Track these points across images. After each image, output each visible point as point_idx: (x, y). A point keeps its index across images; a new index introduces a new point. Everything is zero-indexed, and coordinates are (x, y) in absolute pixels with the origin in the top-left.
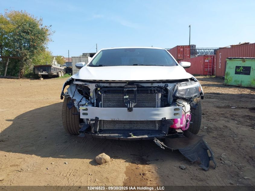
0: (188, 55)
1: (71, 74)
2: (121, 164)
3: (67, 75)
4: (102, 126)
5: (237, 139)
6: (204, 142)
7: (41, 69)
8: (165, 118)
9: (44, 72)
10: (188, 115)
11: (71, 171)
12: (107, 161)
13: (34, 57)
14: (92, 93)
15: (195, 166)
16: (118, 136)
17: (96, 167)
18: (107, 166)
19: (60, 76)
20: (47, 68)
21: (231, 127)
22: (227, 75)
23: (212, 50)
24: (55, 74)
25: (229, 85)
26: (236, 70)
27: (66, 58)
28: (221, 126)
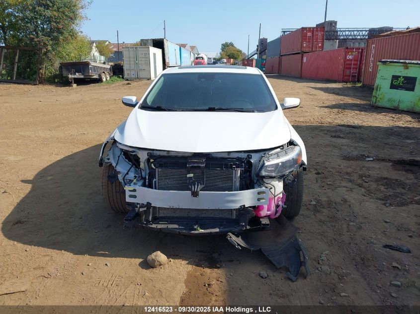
0: (320, 45)
1: (121, 76)
2: (181, 267)
3: (115, 78)
4: (158, 212)
5: (353, 225)
6: (296, 240)
7: (72, 69)
8: (244, 206)
9: (77, 74)
10: (279, 198)
11: (113, 278)
12: (162, 263)
13: (60, 49)
14: (143, 164)
15: (281, 273)
16: (179, 229)
17: (148, 271)
18: (162, 270)
19: (104, 80)
20: (82, 66)
21: (353, 201)
22: (377, 90)
23: (364, 32)
24: (96, 77)
25: (379, 107)
26: (392, 81)
27: (113, 44)
28: (338, 200)
